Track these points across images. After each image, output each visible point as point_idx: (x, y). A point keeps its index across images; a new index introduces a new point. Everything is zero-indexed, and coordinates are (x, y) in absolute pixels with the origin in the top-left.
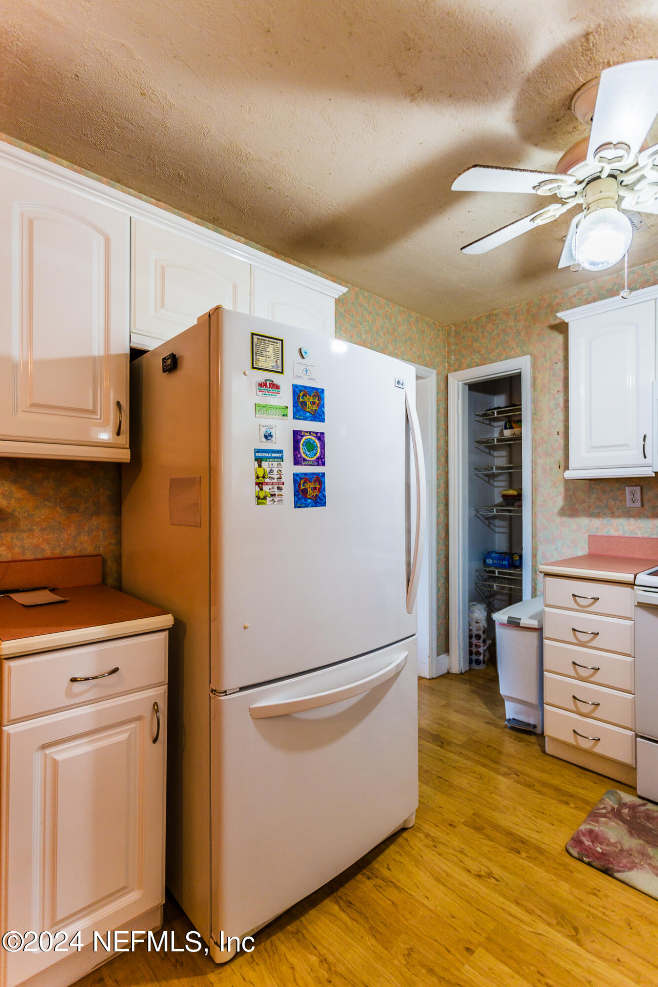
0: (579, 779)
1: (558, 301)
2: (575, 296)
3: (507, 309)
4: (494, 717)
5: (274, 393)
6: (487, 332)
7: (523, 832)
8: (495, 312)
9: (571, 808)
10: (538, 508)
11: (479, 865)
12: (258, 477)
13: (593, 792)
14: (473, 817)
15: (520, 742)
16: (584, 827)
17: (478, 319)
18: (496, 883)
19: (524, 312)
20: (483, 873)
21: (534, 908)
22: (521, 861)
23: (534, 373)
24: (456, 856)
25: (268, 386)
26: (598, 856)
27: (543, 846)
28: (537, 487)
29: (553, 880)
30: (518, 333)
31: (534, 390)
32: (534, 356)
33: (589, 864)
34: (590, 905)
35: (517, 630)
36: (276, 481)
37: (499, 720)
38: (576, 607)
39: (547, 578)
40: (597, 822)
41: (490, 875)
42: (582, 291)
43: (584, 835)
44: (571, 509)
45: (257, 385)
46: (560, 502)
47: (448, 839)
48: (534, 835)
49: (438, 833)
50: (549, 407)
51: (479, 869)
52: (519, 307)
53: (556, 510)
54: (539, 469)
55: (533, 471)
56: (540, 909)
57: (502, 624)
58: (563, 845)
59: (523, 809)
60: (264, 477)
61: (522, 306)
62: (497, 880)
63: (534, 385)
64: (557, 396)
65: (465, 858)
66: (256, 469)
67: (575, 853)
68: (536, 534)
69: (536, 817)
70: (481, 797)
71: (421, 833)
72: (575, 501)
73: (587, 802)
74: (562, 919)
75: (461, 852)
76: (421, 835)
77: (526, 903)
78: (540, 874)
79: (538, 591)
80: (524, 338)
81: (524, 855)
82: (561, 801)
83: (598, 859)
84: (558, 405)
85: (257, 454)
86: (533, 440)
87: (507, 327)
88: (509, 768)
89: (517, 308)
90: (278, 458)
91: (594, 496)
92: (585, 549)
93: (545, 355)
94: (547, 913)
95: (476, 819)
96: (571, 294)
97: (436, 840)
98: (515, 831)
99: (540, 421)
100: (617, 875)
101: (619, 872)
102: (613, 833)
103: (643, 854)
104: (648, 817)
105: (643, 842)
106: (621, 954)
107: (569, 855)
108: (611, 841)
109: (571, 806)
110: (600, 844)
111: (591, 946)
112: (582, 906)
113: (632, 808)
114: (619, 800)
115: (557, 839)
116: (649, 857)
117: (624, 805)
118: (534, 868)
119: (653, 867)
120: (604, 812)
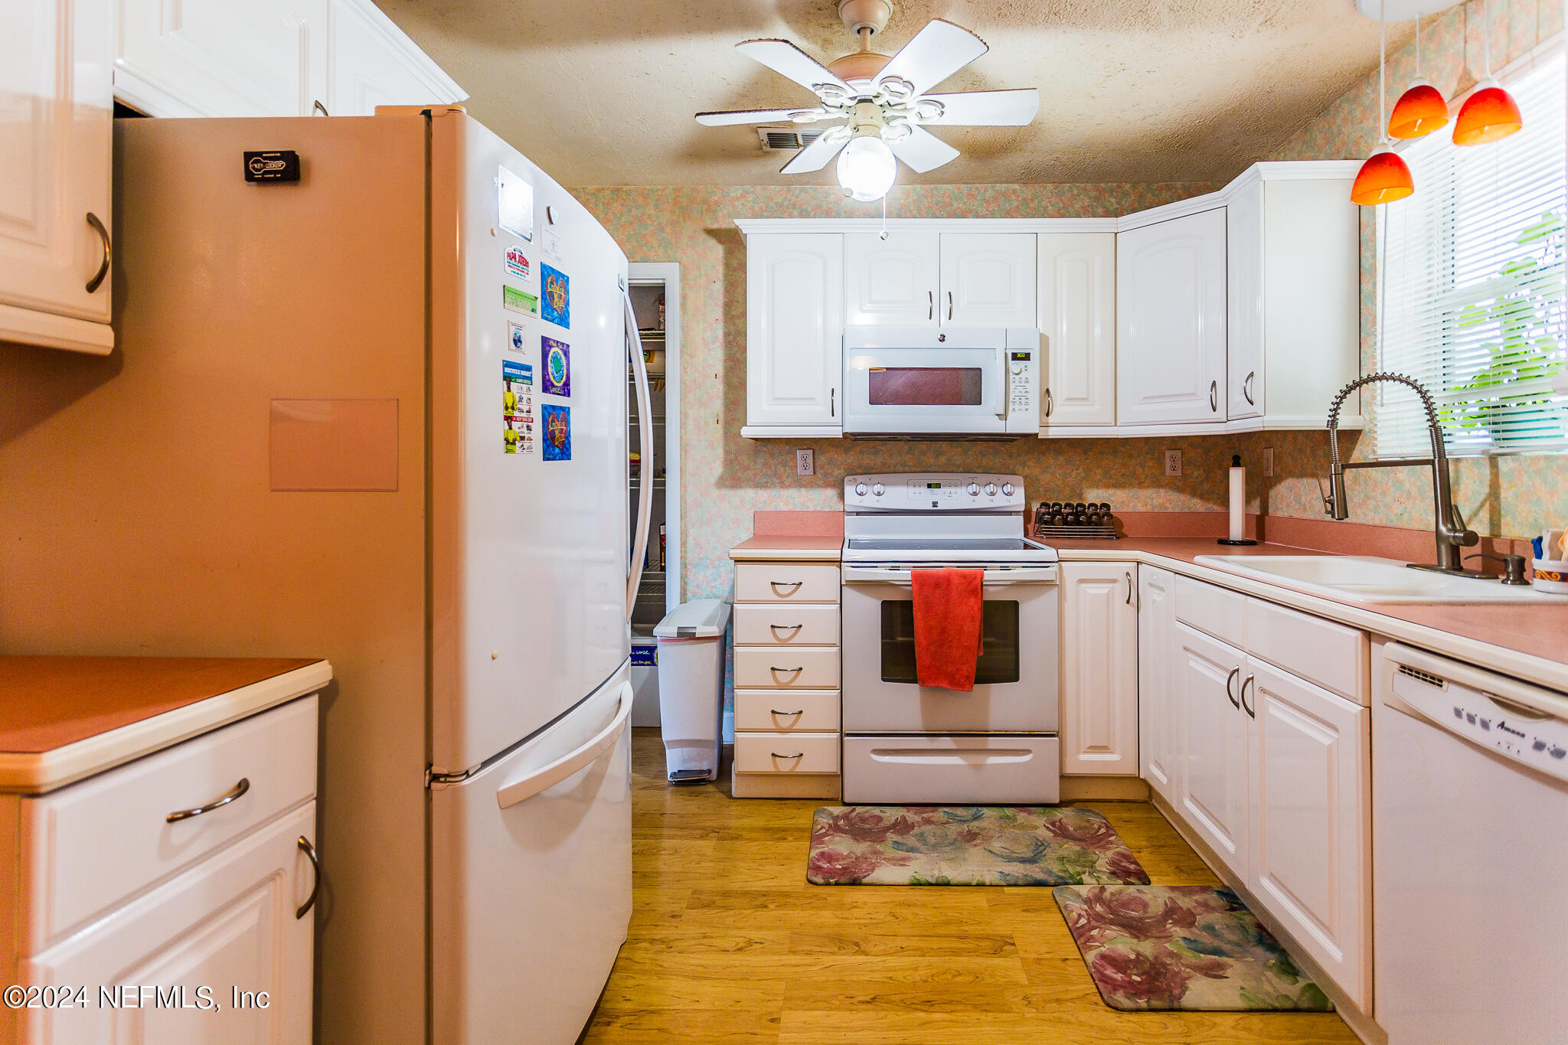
0: (781, 811)
1: (716, 198)
2: (737, 199)
3: (645, 188)
4: (647, 779)
5: (522, 271)
6: (613, 213)
7: (758, 886)
8: (625, 188)
9: (791, 841)
10: (688, 476)
11: (733, 939)
12: (507, 408)
13: (802, 818)
14: (694, 896)
15: (697, 796)
16: (814, 853)
17: (599, 190)
18: (762, 945)
19: (670, 200)
20: (741, 945)
21: (812, 948)
22: (772, 914)
23: (683, 289)
24: (702, 945)
25: (517, 260)
26: (841, 872)
27: (785, 889)
28: (688, 448)
29: (813, 915)
30: (661, 228)
31: (684, 313)
32: (683, 265)
33: (837, 884)
34: (856, 918)
35: (689, 644)
36: (526, 416)
37: (656, 781)
38: (777, 598)
39: (740, 566)
40: (823, 843)
41: (750, 942)
42: (747, 195)
43: (818, 860)
44: (733, 478)
45: (506, 255)
46: (718, 469)
47: (680, 932)
48: (771, 883)
49: (664, 932)
50: (703, 339)
51: (734, 944)
52: (662, 191)
53: (713, 480)
54: (690, 422)
55: (683, 425)
56: (817, 946)
57: (668, 640)
58: (805, 879)
59: (744, 864)
60: (513, 408)
61: (667, 192)
62: (761, 943)
63: (683, 306)
64: (715, 326)
65: (713, 940)
66: (504, 393)
67: (819, 879)
68: (685, 513)
69: (763, 866)
70: (690, 872)
71: (641, 942)
72: (737, 467)
73: (799, 830)
74: (841, 943)
75: (705, 937)
76: (642, 945)
77: (801, 948)
78: (798, 916)
79: (688, 592)
80: (669, 237)
81: (772, 906)
82: (778, 839)
83: (842, 875)
84: (716, 338)
85: (508, 370)
86: (683, 382)
87: (643, 214)
88: (703, 829)
89: (660, 192)
90: (525, 377)
91: (760, 461)
92: (749, 529)
93: (698, 268)
94: (825, 945)
95: (700, 897)
96: (732, 195)
97: (666, 940)
98: (749, 889)
99: (692, 356)
100: (865, 881)
101: (865, 877)
102: (842, 846)
103: (876, 853)
104: (863, 820)
105: (870, 843)
106: (900, 942)
107: (815, 884)
108: (845, 854)
109: (790, 839)
110: (837, 860)
111: (875, 950)
112: (851, 921)
113: (846, 817)
114: (831, 814)
115: (795, 876)
116: (882, 853)
117: (838, 816)
118: (789, 912)
119: (889, 860)
120: (824, 831)
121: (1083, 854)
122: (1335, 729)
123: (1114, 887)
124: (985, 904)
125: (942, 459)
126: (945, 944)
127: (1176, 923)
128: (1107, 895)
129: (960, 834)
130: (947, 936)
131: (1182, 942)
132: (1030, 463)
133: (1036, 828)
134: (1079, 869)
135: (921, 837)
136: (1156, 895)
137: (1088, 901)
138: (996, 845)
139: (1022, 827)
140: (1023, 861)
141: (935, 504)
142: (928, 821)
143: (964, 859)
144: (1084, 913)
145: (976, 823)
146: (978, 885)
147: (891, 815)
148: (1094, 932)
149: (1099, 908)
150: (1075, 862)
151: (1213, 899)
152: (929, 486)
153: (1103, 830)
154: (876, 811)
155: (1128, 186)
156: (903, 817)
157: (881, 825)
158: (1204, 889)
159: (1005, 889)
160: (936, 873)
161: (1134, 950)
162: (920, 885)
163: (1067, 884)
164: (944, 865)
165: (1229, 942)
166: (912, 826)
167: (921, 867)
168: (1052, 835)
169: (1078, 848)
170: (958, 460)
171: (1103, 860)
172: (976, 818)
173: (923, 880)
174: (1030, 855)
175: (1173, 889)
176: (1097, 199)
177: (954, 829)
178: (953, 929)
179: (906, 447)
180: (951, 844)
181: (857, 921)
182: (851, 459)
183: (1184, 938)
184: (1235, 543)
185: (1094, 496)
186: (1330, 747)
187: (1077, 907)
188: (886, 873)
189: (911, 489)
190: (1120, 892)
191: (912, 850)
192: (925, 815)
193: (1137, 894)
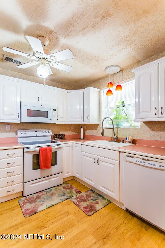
7: (14, 224)
13: (16, 203)
16: (23, 210)
27: (21, 221)
29: (30, 224)
33: (32, 215)
38: (8, 157)
40: (24, 207)
43: (25, 211)
48: (16, 222)
58: (24, 217)
59: (7, 220)
73: (16, 206)
74: (40, 228)
81: (20, 227)
82: (13, 210)
83: (32, 212)
100: (38, 212)
101: (37, 211)
102: (29, 206)
103: (36, 205)
104: (30, 199)
105: (34, 203)
106: (51, 221)
107: (27, 217)
108: (30, 207)
109: (16, 209)
110: (29, 210)
111: (48, 226)
112: (39, 222)
113: (26, 199)
114: (22, 200)
115: (21, 218)
116: (38, 204)
117: (24, 200)
118: (25, 226)
119: (40, 205)
120: (23, 204)
121: (71, 191)
122: (114, 165)
123: (78, 195)
124: (61, 207)
125: (37, 127)
126: (59, 217)
127: (89, 197)
128: (78, 197)
129: (50, 195)
130: (59, 216)
131: (91, 200)
132: (52, 128)
133: (61, 189)
134: (72, 194)
135: (43, 198)
136: (84, 194)
137: (76, 199)
138: (57, 195)
139: (59, 190)
140: (63, 196)
141: (37, 135)
142: (43, 194)
143: (54, 199)
144: (77, 201)
145: (51, 192)
146: (58, 203)
147: (35, 196)
148: (80, 204)
149: (78, 200)
150: (70, 193)
151: (90, 192)
152: (35, 132)
153: (71, 186)
154: (32, 196)
155: (66, 85)
156: (38, 195)
157: (34, 198)
158: (89, 190)
159: (63, 202)
160: (50, 204)
161: (87, 204)
162: (48, 208)
163: (71, 197)
164: (50, 202)
165: (96, 197)
166: (40, 197)
167: (47, 204)
168: (64, 189)
169: (69, 190)
170: (40, 127)
171: (74, 191)
172: (51, 191)
173: (49, 207)
174: (63, 194)
175: (85, 192)
176: (62, 86)
177: (48, 194)
178: (59, 214)
179: (30, 125)
180: (49, 197)
181: (41, 221)
182: (19, 126)
183: (91, 199)
184: (82, 139)
185: (61, 133)
186: (113, 167)
187: (75, 201)
188: (41, 208)
189: (32, 132)
190: (79, 195)
191: (43, 201)
192: (42, 193)
193: (81, 195)
